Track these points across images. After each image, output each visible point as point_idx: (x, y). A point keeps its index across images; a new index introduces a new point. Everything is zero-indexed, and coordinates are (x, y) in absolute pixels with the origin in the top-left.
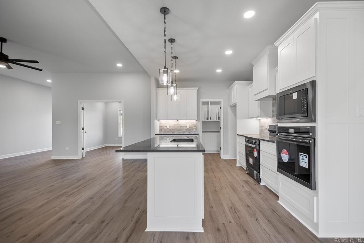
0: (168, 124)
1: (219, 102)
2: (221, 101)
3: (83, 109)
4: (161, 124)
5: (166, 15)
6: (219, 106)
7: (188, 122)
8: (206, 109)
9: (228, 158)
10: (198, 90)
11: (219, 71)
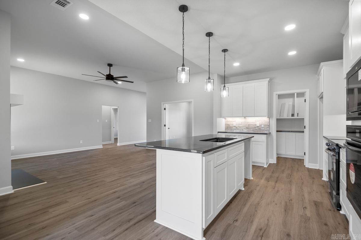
0: (235, 122)
1: (304, 93)
2: (305, 92)
3: (165, 109)
4: (227, 121)
5: (184, 13)
6: (303, 99)
7: (258, 119)
8: (291, 103)
9: (318, 168)
10: (269, 82)
11: (292, 53)
